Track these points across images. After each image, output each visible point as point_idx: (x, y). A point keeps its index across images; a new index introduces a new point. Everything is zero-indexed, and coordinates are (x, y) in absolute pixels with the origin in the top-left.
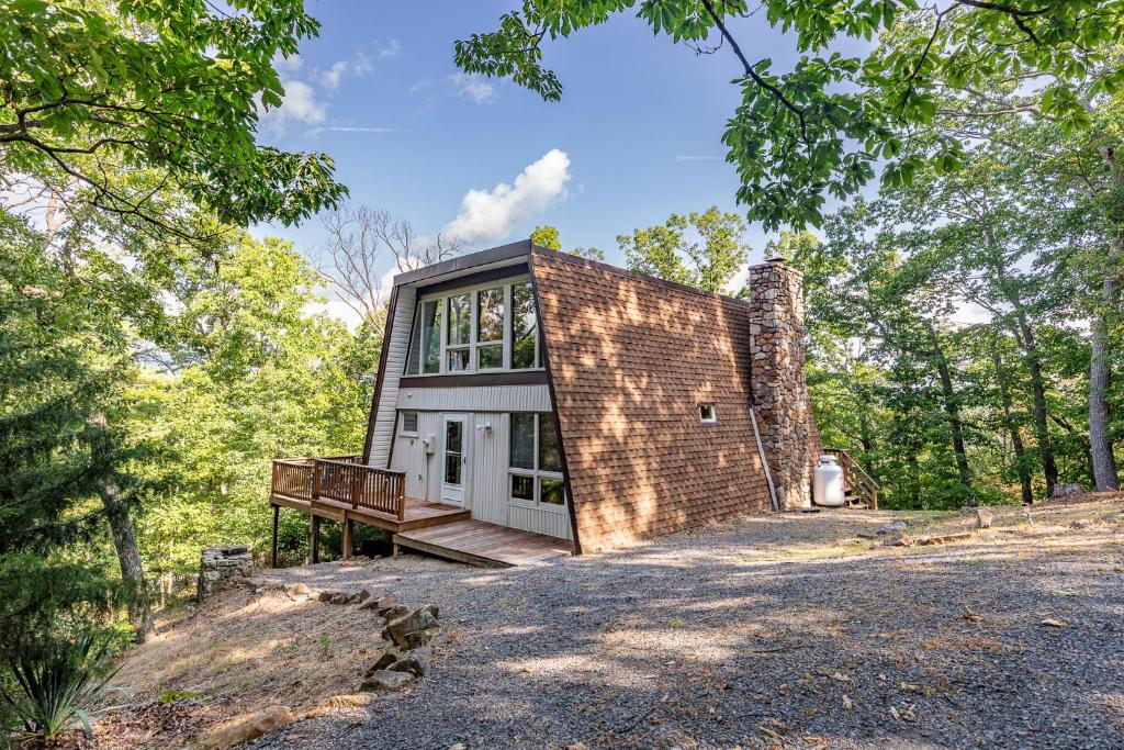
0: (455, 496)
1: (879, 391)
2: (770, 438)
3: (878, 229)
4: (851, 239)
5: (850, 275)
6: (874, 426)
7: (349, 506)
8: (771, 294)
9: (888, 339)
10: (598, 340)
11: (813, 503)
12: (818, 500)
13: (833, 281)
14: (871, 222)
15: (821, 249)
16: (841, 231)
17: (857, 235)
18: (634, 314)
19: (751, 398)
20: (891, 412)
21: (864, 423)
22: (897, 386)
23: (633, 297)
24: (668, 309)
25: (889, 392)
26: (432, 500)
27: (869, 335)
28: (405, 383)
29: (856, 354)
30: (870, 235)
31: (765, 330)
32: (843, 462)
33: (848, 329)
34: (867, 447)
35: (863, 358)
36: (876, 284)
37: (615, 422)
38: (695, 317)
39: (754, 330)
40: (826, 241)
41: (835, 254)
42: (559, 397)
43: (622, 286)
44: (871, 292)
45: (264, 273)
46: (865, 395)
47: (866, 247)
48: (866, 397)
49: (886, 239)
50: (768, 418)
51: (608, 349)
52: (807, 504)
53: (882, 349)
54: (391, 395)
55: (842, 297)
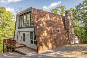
0: (24, 43)
1: (83, 28)
2: (68, 34)
3: (83, 7)
4: (79, 9)
5: (79, 13)
6: (82, 32)
7: (10, 45)
8: (68, 15)
9: (84, 21)
10: (43, 22)
11: (74, 43)
12: (75, 42)
13: (77, 14)
14: (82, 6)
15: (75, 10)
16: (78, 8)
17: (80, 8)
18: (49, 18)
19: (65, 29)
20: (84, 30)
21: (81, 32)
22: (85, 27)
23: (49, 16)
24: (54, 18)
25: (84, 28)
26: (22, 44)
27: (82, 21)
28: (19, 28)
29: (80, 23)
30: (82, 8)
31: (67, 20)
32: (78, 37)
33: (79, 20)
34: (82, 35)
35: (81, 24)
36: (82, 14)
37: (45, 34)
38: (58, 19)
39: (66, 20)
40: (76, 9)
41: (77, 11)
42: (35, 29)
43: (47, 15)
44: (82, 15)
45: (7, 15)
46: (81, 28)
47: (81, 10)
48: (81, 29)
49: (84, 9)
50: (68, 32)
51: (44, 23)
52: (73, 43)
53: (83, 22)
54: (17, 30)
55: (78, 16)
